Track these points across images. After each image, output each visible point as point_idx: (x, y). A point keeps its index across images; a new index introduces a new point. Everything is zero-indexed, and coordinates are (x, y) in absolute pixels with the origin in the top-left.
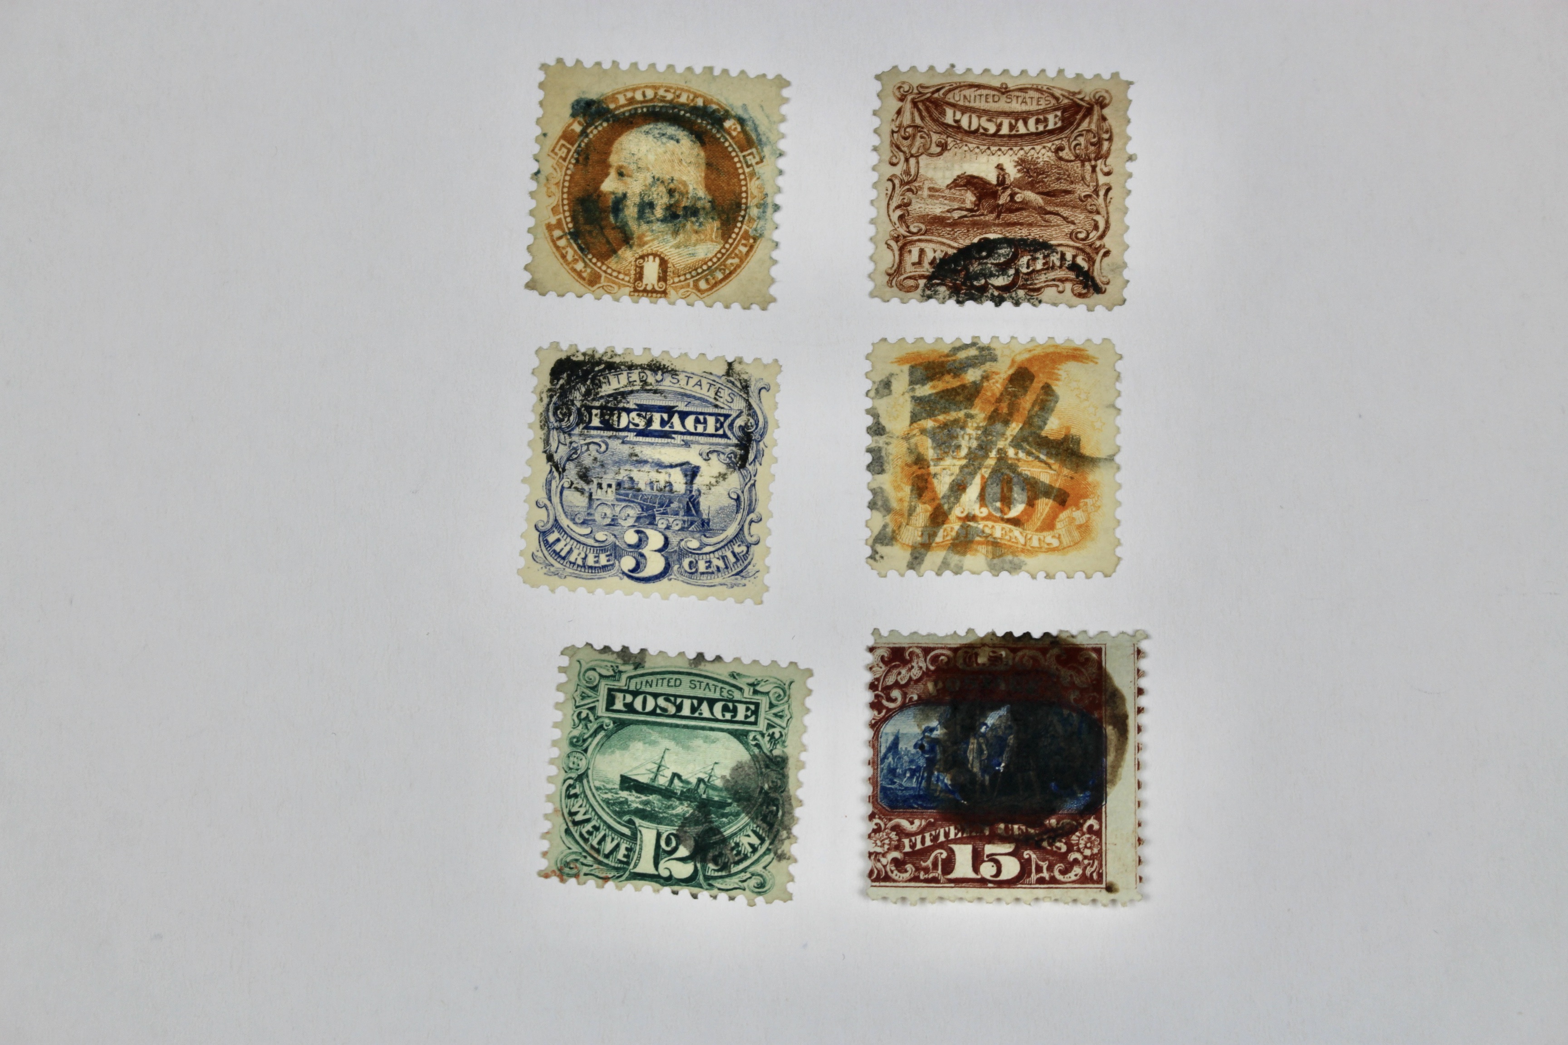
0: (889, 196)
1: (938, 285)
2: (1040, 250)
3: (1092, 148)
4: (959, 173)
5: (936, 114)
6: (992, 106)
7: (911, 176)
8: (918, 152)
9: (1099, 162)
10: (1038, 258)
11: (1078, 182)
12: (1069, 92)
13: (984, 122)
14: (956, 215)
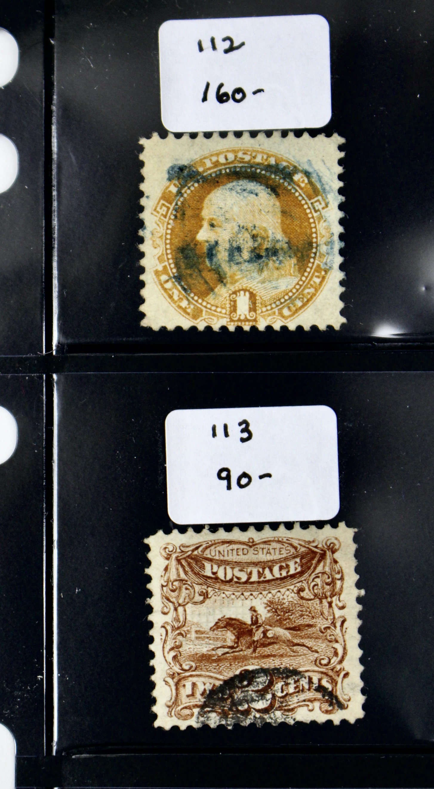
0: (163, 640)
1: (209, 712)
2: (291, 676)
3: (328, 587)
4: (220, 617)
5: (197, 569)
6: (243, 558)
7: (180, 622)
8: (184, 602)
9: (334, 599)
10: (290, 684)
11: (319, 617)
12: (305, 541)
13: (237, 573)
14: (220, 652)
